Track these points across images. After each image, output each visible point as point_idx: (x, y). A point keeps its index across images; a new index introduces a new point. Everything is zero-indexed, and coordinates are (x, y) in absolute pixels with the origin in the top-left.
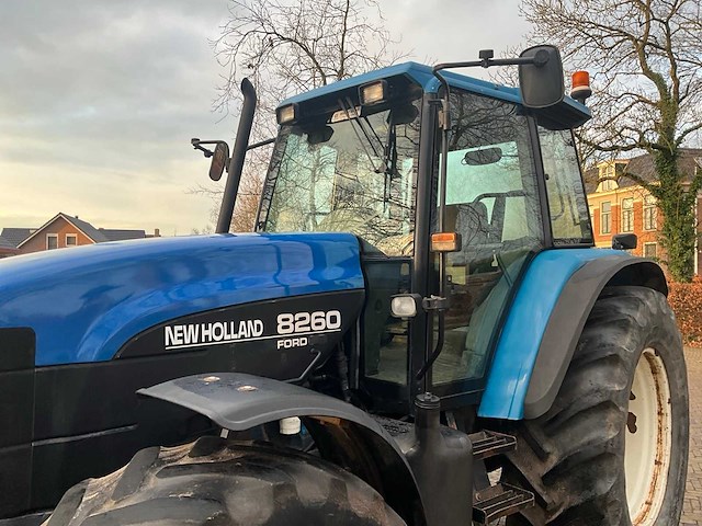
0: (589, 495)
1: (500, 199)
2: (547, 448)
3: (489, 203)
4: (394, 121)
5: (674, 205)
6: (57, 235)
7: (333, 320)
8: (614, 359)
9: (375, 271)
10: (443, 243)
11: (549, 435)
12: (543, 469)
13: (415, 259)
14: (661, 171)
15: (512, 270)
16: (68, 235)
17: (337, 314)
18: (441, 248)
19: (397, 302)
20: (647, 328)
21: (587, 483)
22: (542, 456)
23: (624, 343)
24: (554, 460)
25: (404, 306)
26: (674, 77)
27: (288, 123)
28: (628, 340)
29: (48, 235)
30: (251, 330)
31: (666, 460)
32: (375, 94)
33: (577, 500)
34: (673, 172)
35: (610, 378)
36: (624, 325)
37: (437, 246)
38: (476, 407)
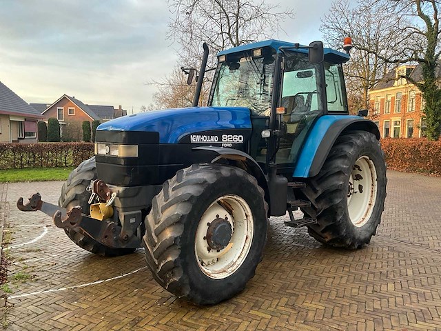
0: (331, 204)
1: (310, 94)
2: (318, 189)
3: (305, 96)
4: (265, 62)
5: (431, 95)
6: (63, 108)
7: (240, 139)
8: (345, 157)
9: (256, 122)
10: (280, 111)
11: (319, 184)
12: (315, 196)
13: (271, 117)
14: (425, 74)
15: (309, 124)
16: (69, 108)
17: (242, 137)
18: (279, 113)
19: (263, 132)
20: (363, 146)
21: (331, 200)
22: (316, 192)
23: (350, 151)
24: (320, 193)
25: (266, 134)
26: (436, 18)
27: (223, 62)
28: (352, 150)
29: (58, 108)
30: (214, 139)
31: (373, 204)
32: (258, 53)
33: (327, 207)
34: (432, 76)
35: (343, 163)
36: (351, 145)
37: (278, 112)
38: (292, 174)
